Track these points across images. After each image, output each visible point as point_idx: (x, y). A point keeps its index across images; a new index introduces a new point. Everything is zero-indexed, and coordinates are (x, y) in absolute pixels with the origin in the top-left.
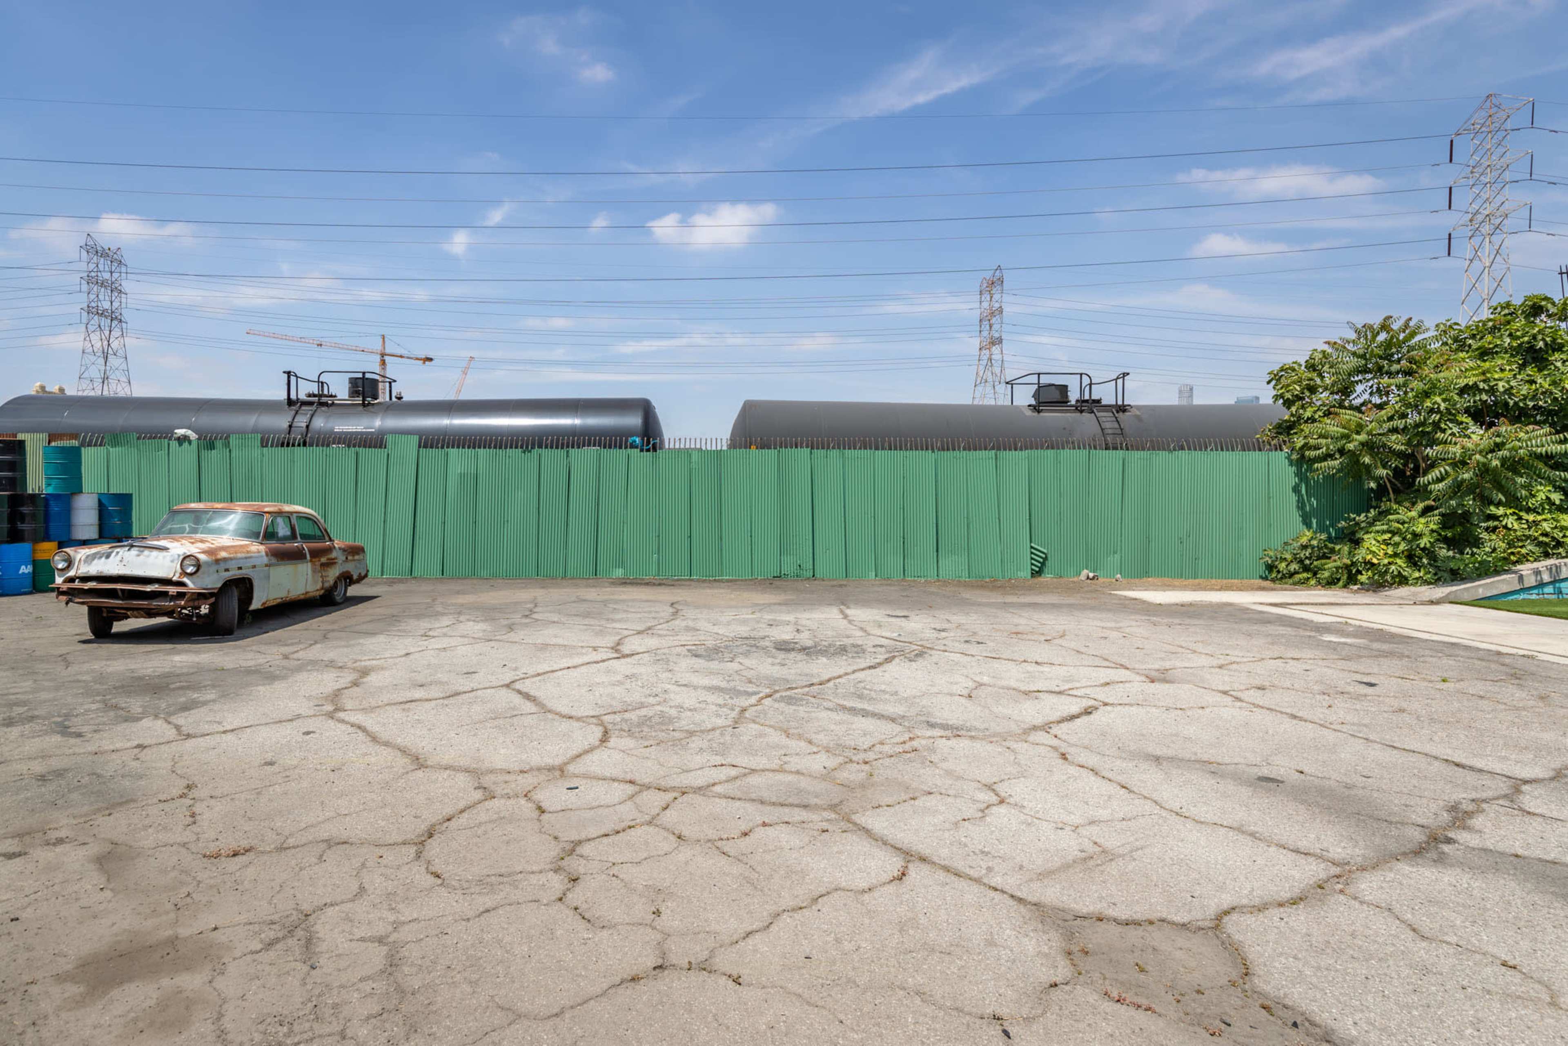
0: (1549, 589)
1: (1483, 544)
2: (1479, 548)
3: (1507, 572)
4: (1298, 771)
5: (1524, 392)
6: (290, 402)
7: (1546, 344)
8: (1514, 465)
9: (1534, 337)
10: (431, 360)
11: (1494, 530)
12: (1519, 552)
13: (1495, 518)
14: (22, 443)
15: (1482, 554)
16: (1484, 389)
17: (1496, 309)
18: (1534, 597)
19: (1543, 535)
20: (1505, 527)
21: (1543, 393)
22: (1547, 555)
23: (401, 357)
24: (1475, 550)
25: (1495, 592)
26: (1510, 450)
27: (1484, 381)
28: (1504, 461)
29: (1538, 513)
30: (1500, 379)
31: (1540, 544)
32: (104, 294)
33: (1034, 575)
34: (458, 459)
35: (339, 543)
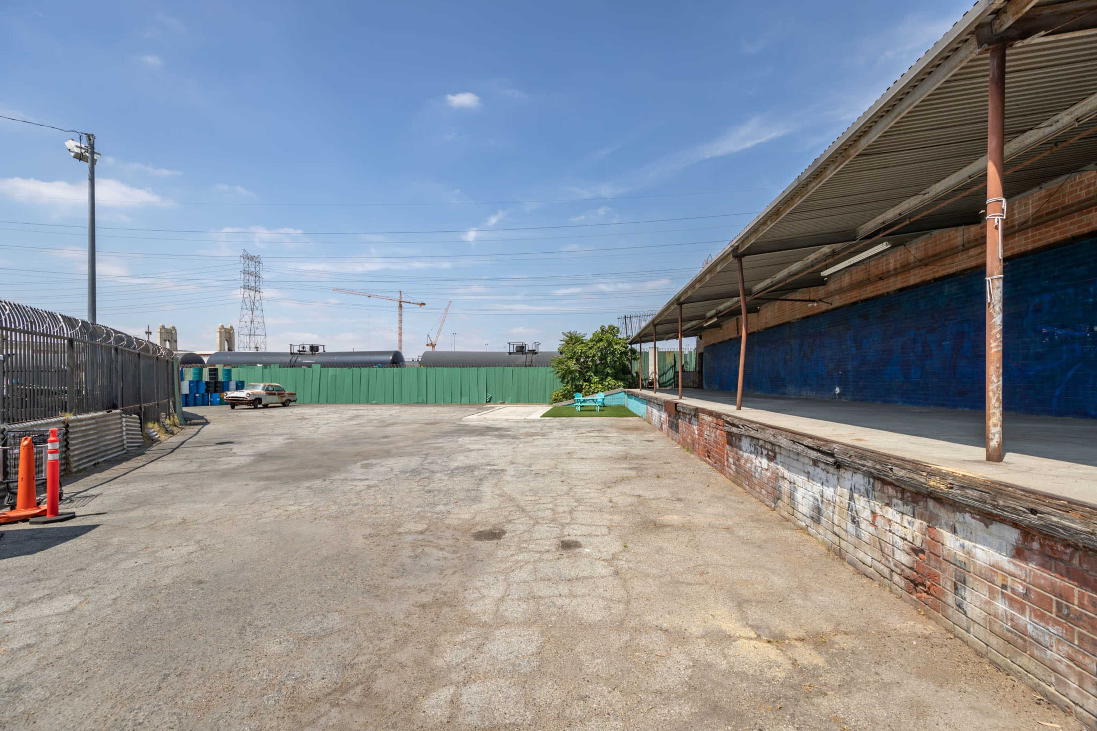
6: (291, 353)
10: (424, 304)
14: (217, 369)
23: (410, 303)
32: (251, 278)
33: (487, 402)
34: (331, 371)
35: (287, 392)
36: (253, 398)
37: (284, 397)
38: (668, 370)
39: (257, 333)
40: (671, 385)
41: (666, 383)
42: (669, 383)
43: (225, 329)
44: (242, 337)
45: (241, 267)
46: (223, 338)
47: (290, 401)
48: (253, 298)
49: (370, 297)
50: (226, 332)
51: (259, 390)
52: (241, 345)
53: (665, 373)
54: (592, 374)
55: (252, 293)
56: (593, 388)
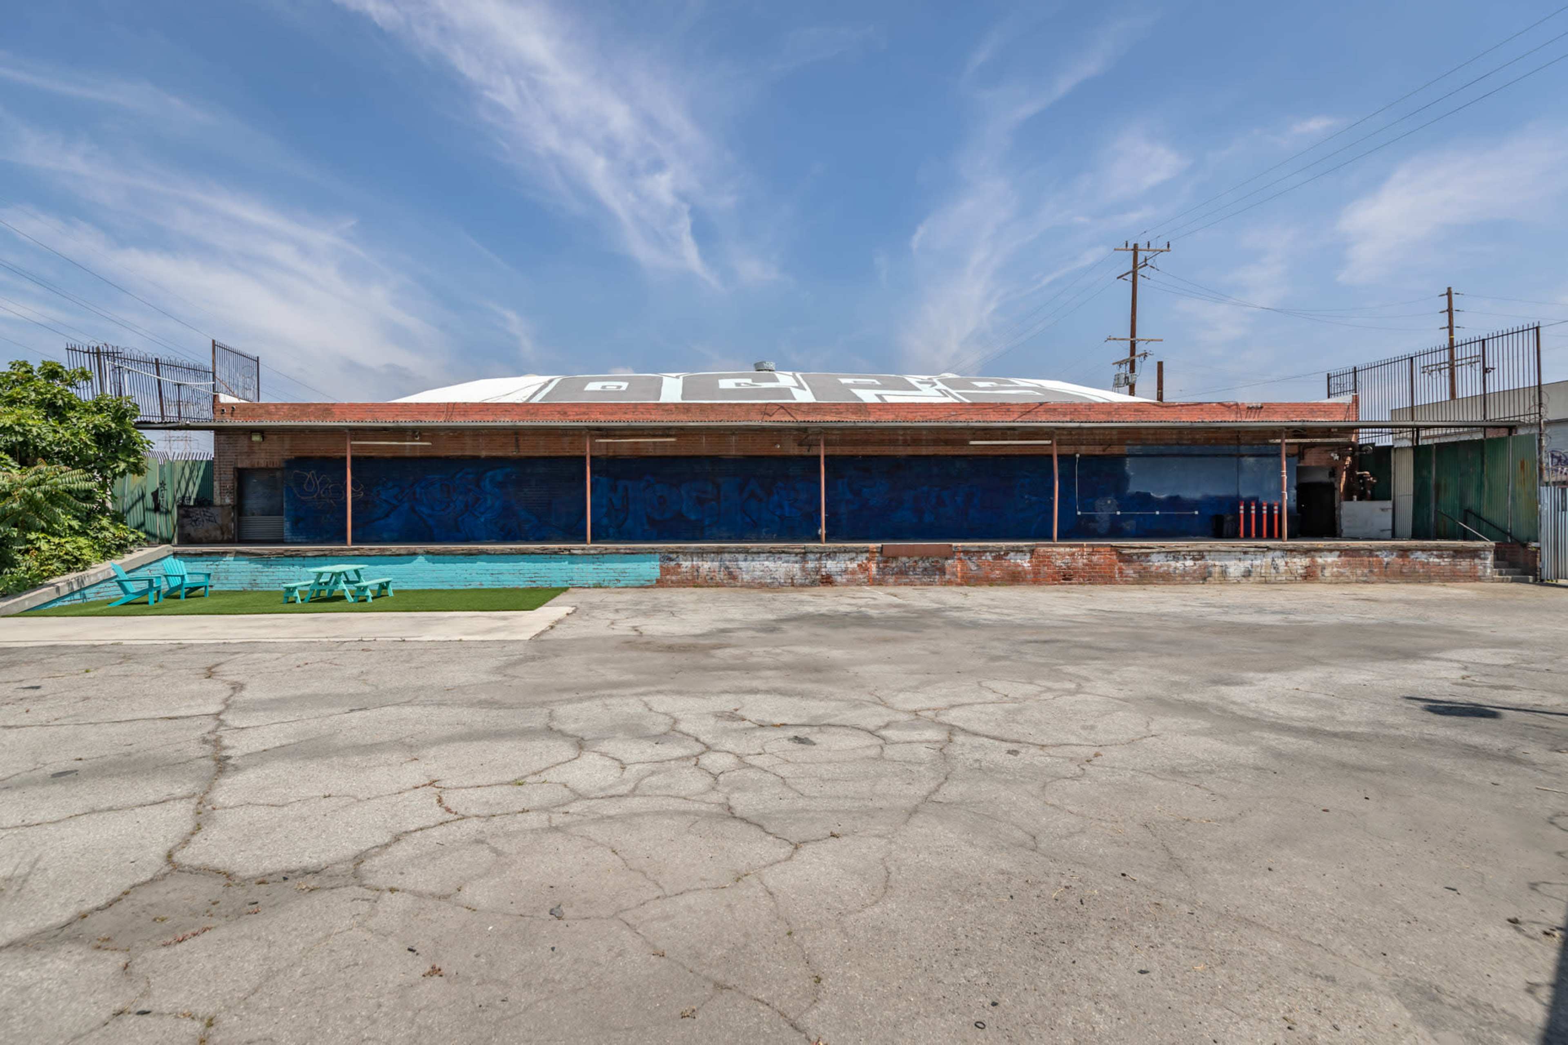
0: (77, 596)
1: (19, 563)
2: (16, 567)
3: (42, 586)
4: (76, 760)
5: (50, 439)
7: (64, 403)
8: (53, 498)
9: (55, 396)
11: (27, 551)
12: (48, 570)
13: (31, 542)
15: (20, 572)
16: (19, 432)
17: (14, 365)
18: (67, 603)
19: (66, 554)
20: (38, 549)
21: (65, 442)
22: (69, 570)
24: (13, 570)
25: (39, 603)
26: (51, 485)
27: (19, 425)
28: (45, 493)
29: (61, 537)
30: (33, 426)
31: (64, 561)
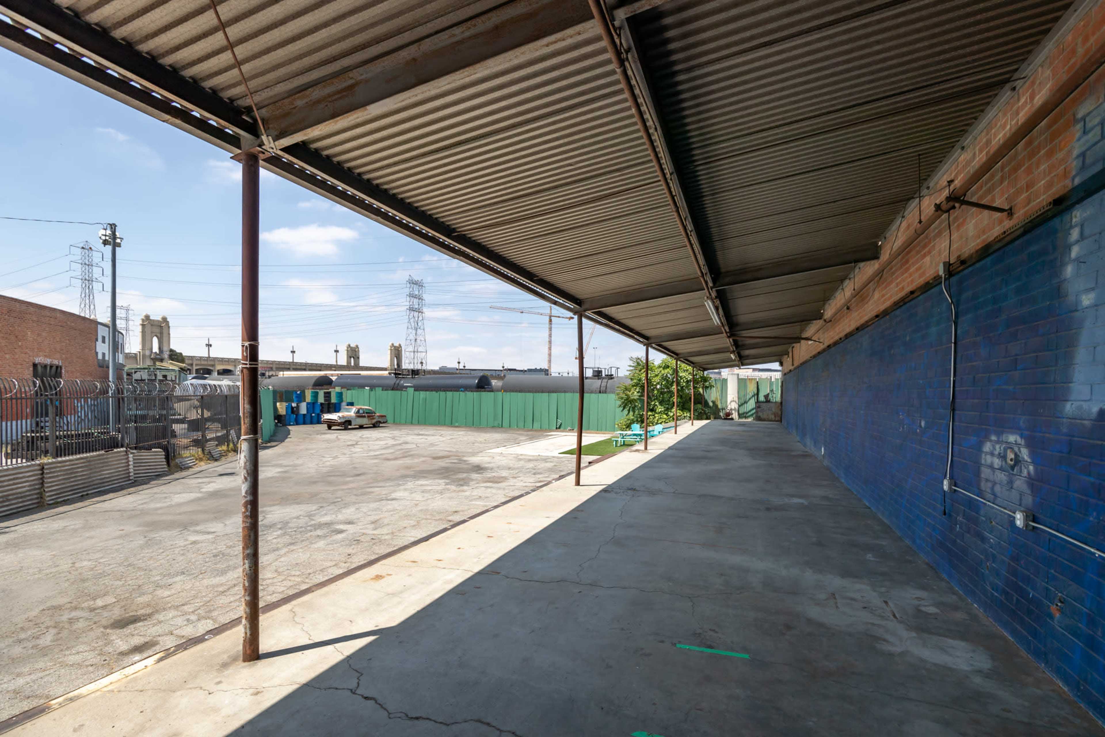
14: (330, 392)
23: (559, 317)
32: (416, 301)
33: (557, 428)
34: (422, 394)
35: (378, 414)
36: (343, 420)
37: (373, 419)
38: (750, 399)
39: (419, 350)
40: (752, 415)
41: (747, 413)
42: (750, 414)
43: (395, 347)
44: (407, 353)
45: (407, 291)
46: (393, 356)
47: (380, 422)
48: (417, 319)
49: (522, 312)
50: (395, 350)
51: (351, 413)
52: (407, 361)
53: (746, 402)
54: (657, 403)
55: (416, 314)
56: (657, 418)
